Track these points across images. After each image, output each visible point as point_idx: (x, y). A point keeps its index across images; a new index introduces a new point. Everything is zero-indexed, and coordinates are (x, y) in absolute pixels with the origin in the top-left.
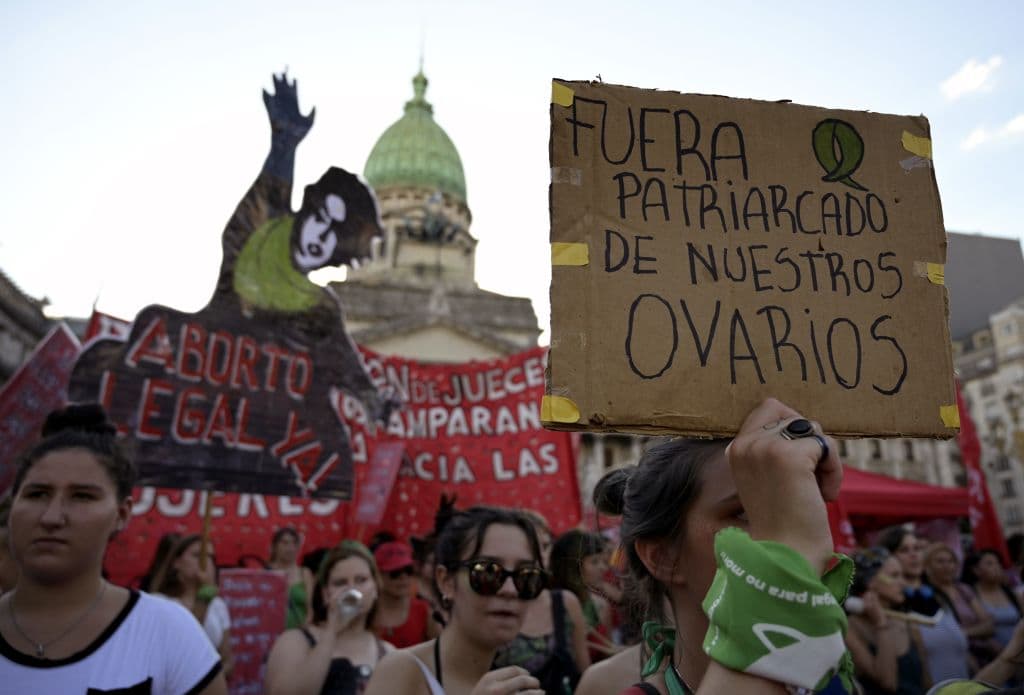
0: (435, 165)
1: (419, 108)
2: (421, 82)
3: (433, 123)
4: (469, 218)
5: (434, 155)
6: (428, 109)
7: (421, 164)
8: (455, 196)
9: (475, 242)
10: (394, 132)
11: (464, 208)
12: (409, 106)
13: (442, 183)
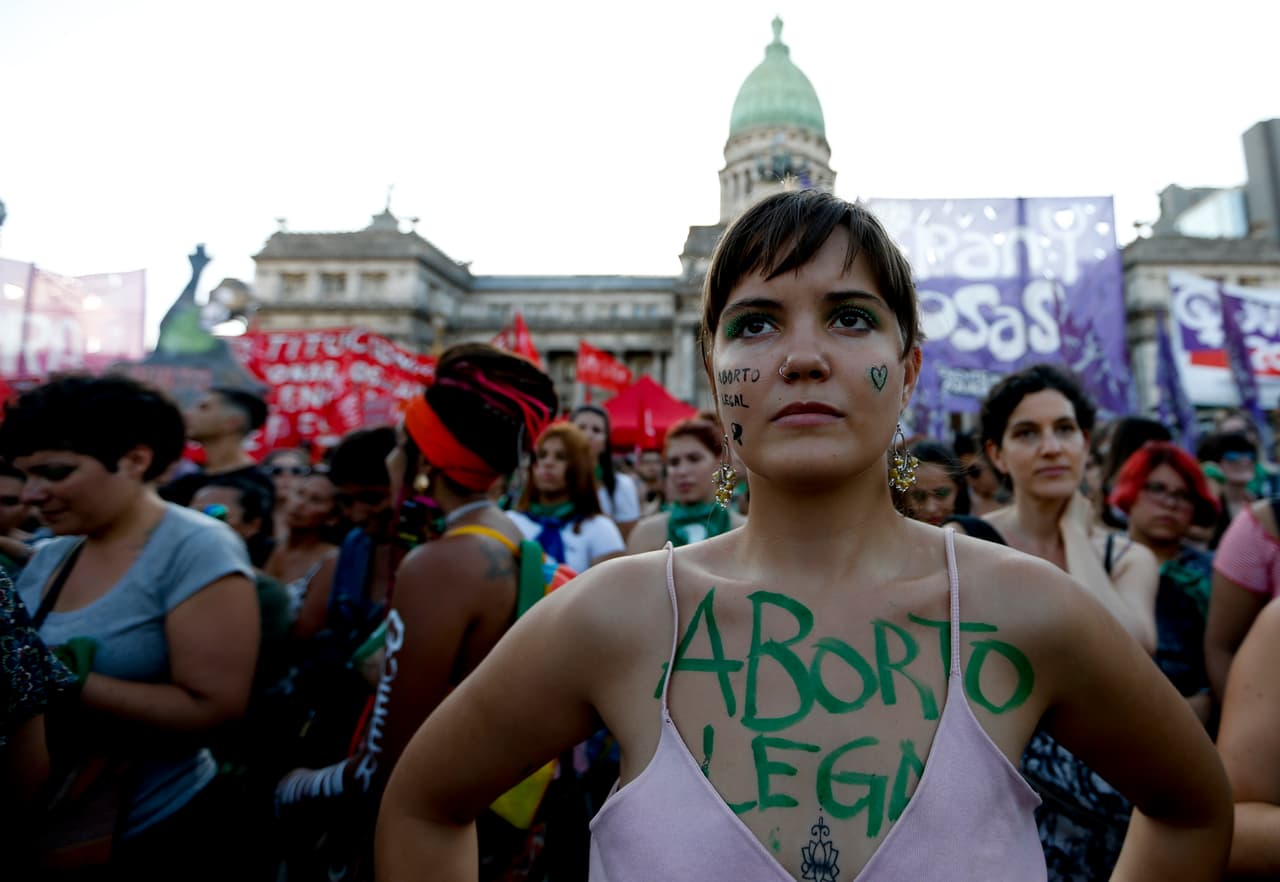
0: (792, 104)
1: (778, 49)
2: (778, 24)
3: (790, 63)
4: (828, 150)
5: (790, 94)
6: (785, 50)
7: (779, 104)
8: (813, 132)
9: (834, 174)
10: (757, 75)
11: (822, 142)
12: (769, 49)
13: (799, 119)
